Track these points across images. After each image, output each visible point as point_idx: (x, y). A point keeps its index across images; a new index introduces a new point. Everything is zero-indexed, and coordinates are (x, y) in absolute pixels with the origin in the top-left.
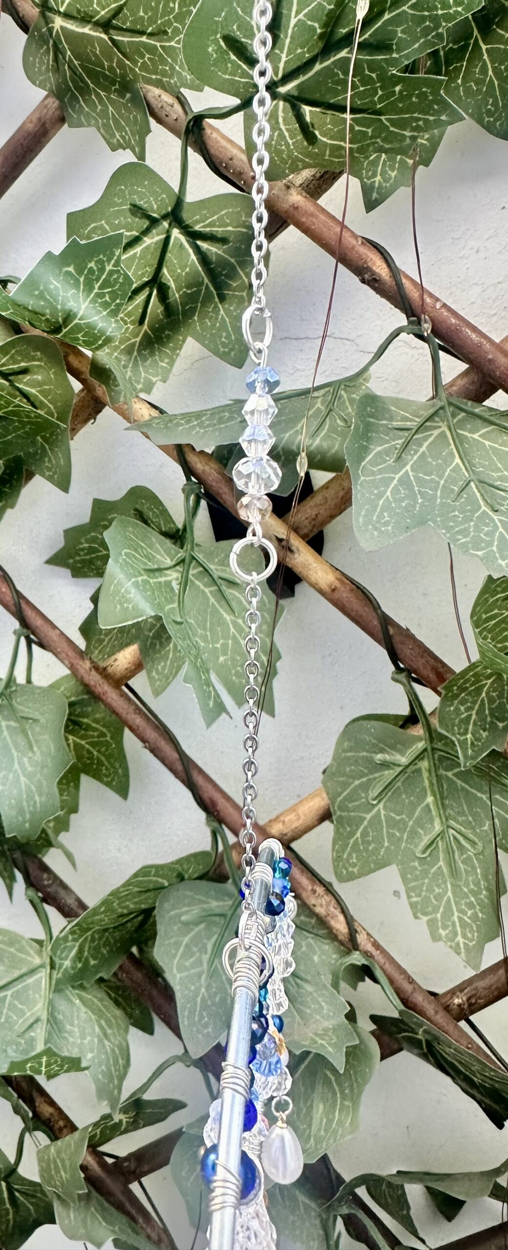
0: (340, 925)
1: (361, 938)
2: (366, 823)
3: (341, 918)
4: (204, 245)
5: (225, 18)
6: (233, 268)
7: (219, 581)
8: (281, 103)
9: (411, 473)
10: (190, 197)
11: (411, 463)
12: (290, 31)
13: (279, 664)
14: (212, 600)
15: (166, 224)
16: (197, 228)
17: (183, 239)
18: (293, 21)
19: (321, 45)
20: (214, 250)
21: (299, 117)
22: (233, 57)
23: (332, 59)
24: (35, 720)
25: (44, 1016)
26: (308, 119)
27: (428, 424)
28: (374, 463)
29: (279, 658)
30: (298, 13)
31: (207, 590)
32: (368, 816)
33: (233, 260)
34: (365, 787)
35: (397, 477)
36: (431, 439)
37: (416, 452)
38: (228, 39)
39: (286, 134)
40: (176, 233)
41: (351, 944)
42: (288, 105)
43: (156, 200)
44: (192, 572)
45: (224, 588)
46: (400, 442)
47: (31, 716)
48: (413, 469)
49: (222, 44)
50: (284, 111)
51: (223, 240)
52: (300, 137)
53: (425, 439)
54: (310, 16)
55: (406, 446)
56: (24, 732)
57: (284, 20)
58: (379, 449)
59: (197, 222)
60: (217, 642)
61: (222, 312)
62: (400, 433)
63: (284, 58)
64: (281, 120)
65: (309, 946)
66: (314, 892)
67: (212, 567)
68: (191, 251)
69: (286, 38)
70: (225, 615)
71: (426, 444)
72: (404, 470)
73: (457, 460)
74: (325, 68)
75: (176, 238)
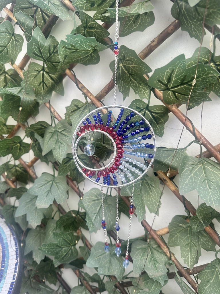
0: (168, 254)
1: (173, 258)
2: (175, 237)
3: (169, 253)
4: (154, 114)
5: (158, 77)
6: (160, 119)
7: (150, 185)
8: (171, 92)
9: (193, 176)
10: (150, 105)
11: (193, 173)
12: (173, 81)
13: (161, 205)
14: (148, 189)
15: (145, 110)
16: (152, 111)
17: (148, 113)
18: (174, 80)
19: (180, 84)
20: (156, 115)
21: (175, 95)
22: (160, 84)
23: (183, 86)
24: (111, 205)
25: (109, 262)
26: (177, 96)
27: (198, 164)
28: (185, 172)
29: (161, 204)
30: (175, 78)
31: (147, 186)
32: (176, 236)
33: (160, 117)
34: (176, 230)
35: (190, 177)
36: (198, 167)
37: (195, 170)
38: (158, 80)
39: (172, 97)
40: (147, 111)
41: (170, 259)
42: (172, 92)
43: (142, 106)
44: (144, 182)
45: (150, 187)
46: (191, 167)
47: (111, 204)
48: (194, 175)
49: (157, 81)
50: (171, 93)
51: (158, 113)
52: (175, 98)
53: (197, 167)
54: (177, 79)
55: (193, 168)
56: (109, 208)
57: (172, 79)
58: (186, 169)
59: (152, 110)
60: (148, 198)
61: (157, 126)
62: (192, 165)
63: (171, 85)
64: (171, 95)
65: (162, 256)
66: (164, 247)
67: (149, 182)
68: (150, 115)
69: (172, 82)
70: (150, 193)
71: (197, 168)
72: (191, 175)
73: (204, 173)
74: (181, 88)
75: (147, 112)
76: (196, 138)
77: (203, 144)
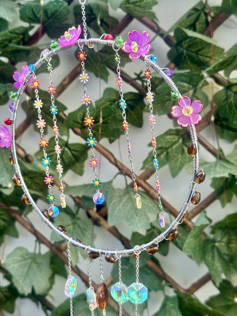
4: (73, 152)
11: (121, 204)
15: (64, 147)
16: (72, 149)
20: (76, 153)
22: (76, 123)
27: (125, 195)
33: (80, 155)
36: (126, 198)
38: (74, 121)
43: (61, 143)
45: (83, 230)
58: (114, 201)
61: (78, 164)
68: (70, 153)
76: (120, 169)
77: (126, 174)
